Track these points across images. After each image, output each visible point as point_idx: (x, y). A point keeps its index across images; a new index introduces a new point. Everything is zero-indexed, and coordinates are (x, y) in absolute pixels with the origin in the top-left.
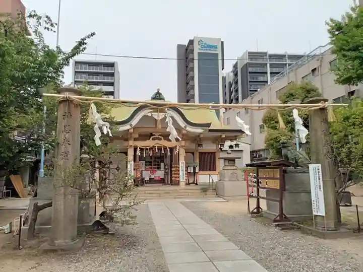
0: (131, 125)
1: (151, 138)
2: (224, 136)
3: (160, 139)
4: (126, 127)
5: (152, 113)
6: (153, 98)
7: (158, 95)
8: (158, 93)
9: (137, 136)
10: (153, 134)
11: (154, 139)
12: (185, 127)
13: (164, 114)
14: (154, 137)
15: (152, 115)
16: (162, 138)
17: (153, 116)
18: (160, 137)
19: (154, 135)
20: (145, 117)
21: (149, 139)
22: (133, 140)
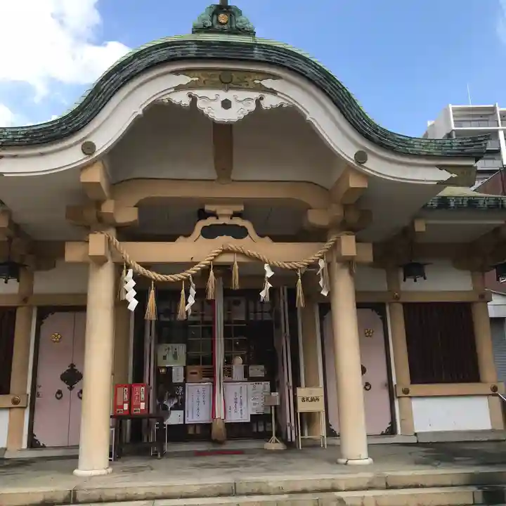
0: (88, 148)
1: (197, 231)
3: (240, 233)
4: (66, 157)
5: (198, 93)
6: (197, 30)
7: (223, 18)
8: (223, 8)
9: (128, 215)
10: (208, 208)
11: (209, 233)
12: (361, 157)
13: (256, 95)
14: (211, 221)
16: (250, 226)
17: (200, 104)
18: (238, 221)
19: (214, 214)
20: (158, 114)
21: (187, 235)
22: (112, 233)
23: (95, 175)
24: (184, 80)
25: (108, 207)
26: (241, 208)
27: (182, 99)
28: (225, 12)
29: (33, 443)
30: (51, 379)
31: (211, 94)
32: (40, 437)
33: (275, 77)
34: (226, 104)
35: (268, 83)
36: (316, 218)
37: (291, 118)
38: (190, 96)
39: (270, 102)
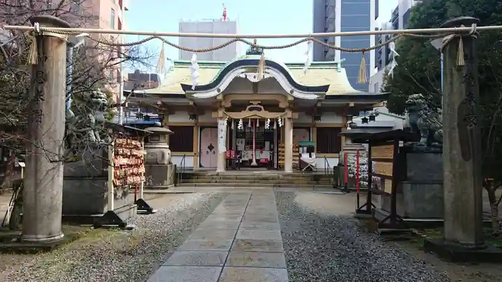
0: (219, 90)
1: (247, 109)
2: (352, 104)
4: (212, 93)
6: (247, 54)
9: (229, 105)
10: (251, 102)
11: (251, 109)
12: (292, 92)
13: (263, 74)
14: (252, 106)
15: (246, 76)
16: (262, 107)
17: (248, 77)
18: (258, 106)
19: (252, 104)
20: (237, 79)
21: (245, 110)
22: (223, 110)
23: (220, 98)
24: (243, 70)
25: (223, 104)
26: (260, 102)
27: (243, 76)
29: (201, 166)
30: (205, 149)
31: (251, 74)
32: (202, 164)
33: (269, 69)
34: (255, 77)
35: (267, 71)
36: (281, 105)
37: (273, 80)
39: (267, 76)
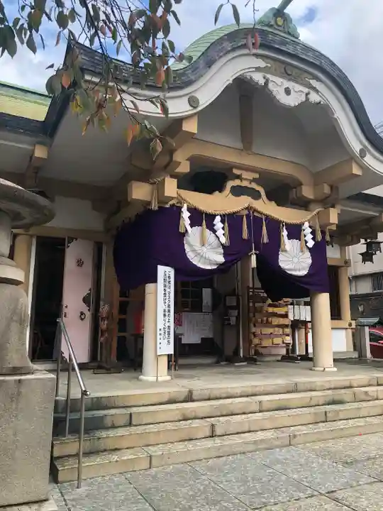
0: (193, 102)
1: (228, 190)
3: (256, 196)
5: (268, 76)
7: (279, 21)
8: (281, 13)
10: (236, 171)
11: (237, 191)
13: (306, 90)
14: (237, 182)
16: (262, 191)
17: (271, 86)
18: (254, 186)
19: (239, 177)
21: (221, 190)
23: (193, 127)
24: (261, 63)
25: (177, 155)
26: (257, 176)
27: (259, 78)
28: (281, 17)
31: (279, 80)
33: (318, 79)
34: (288, 92)
35: (314, 83)
38: (264, 78)
